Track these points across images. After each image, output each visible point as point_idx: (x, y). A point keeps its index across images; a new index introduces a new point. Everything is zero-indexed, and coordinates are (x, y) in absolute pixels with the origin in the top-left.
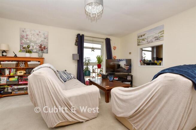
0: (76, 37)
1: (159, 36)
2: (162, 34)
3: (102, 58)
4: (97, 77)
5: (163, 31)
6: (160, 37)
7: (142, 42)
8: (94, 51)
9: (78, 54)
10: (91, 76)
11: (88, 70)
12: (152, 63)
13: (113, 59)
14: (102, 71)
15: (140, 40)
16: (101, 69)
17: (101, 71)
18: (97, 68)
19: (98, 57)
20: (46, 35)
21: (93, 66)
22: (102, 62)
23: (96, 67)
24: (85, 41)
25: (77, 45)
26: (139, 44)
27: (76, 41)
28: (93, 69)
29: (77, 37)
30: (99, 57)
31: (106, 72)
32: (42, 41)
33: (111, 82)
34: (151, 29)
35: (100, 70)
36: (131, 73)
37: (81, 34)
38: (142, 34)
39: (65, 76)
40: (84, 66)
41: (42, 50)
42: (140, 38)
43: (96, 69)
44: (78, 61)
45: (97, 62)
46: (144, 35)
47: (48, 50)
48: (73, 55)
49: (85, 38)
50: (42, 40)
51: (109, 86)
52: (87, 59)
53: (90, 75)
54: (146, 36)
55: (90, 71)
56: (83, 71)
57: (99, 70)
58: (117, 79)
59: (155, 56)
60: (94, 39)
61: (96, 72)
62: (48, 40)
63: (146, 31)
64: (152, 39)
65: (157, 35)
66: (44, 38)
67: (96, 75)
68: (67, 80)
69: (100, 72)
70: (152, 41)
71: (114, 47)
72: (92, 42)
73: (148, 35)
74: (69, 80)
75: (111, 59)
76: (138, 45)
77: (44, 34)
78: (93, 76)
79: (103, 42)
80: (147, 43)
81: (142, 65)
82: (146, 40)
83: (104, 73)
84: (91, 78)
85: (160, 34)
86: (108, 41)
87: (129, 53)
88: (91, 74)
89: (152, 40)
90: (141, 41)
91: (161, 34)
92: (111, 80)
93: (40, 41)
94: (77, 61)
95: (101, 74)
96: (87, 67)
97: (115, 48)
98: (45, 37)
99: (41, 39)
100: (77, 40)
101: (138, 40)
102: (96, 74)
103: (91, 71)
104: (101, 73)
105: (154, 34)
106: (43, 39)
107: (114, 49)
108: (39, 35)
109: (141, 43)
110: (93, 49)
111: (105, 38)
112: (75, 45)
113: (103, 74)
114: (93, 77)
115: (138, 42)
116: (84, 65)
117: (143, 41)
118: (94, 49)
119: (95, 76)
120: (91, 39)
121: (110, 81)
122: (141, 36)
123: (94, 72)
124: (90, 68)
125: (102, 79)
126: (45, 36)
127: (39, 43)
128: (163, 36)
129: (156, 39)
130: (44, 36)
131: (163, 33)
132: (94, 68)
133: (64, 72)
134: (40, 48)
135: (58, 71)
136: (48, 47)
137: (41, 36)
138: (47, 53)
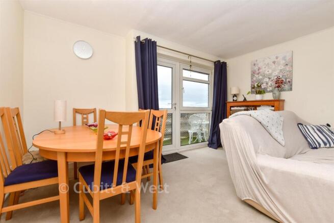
20: (287, 58)
32: (281, 71)
39: (317, 137)
41: (279, 87)
47: (291, 85)
50: (282, 68)
62: (292, 66)
66: (284, 64)
74: (330, 147)
77: (284, 58)
93: (278, 71)
98: (287, 63)
99: (280, 68)
108: (276, 63)
126: (285, 60)
127: (276, 76)
133: (320, 128)
134: (276, 83)
135: (302, 125)
136: (292, 80)
137: (279, 64)
138: (291, 89)
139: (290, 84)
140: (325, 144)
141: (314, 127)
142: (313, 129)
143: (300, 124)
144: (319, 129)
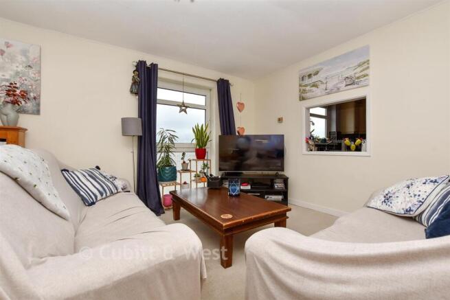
0: (135, 69)
1: (357, 75)
2: (363, 70)
3: (208, 131)
4: (194, 185)
5: (368, 61)
6: (358, 78)
7: (310, 91)
8: (185, 112)
9: (140, 119)
10: (178, 181)
11: (169, 166)
12: (331, 146)
13: (237, 134)
14: (209, 166)
15: (306, 86)
16: (205, 162)
17: (205, 166)
18: (195, 158)
19: (198, 130)
20: (31, 56)
21: (184, 154)
22: (208, 143)
23: (193, 155)
24: (159, 84)
25: (136, 94)
26: (304, 95)
27: (135, 83)
28: (184, 162)
29: (137, 70)
30: (200, 128)
31: (220, 170)
32: (17, 73)
33: (234, 199)
34: (336, 58)
35: (204, 164)
36: (283, 170)
37: (148, 64)
38: (311, 71)
39: (91, 187)
40: (158, 155)
41: (14, 103)
42: (307, 81)
43: (193, 163)
44: (140, 138)
45: (195, 142)
46: (316, 73)
47: (39, 105)
48: (124, 121)
49: (161, 74)
50: (19, 70)
51: (230, 216)
52: (167, 134)
53: (176, 180)
54: (321, 76)
55: (175, 168)
56: (156, 167)
57: (201, 163)
58: (249, 187)
59: (334, 129)
60: (187, 80)
61: (192, 169)
62: (39, 72)
63: (321, 64)
64: (337, 84)
65: (350, 73)
66: (25, 65)
67: (193, 178)
68: (99, 197)
69: (204, 169)
70: (338, 89)
71: (239, 103)
72: (180, 88)
73: (329, 74)
74: (107, 197)
75: (231, 134)
76: (302, 99)
77: (24, 53)
78: (183, 182)
79: (210, 90)
80: (324, 92)
81: (312, 150)
82: (322, 87)
83: (214, 171)
84: (178, 188)
85: (359, 69)
86: (224, 88)
87: (277, 120)
88: (178, 174)
89: (339, 86)
90: (308, 88)
91: (361, 69)
92: (234, 194)
93: (12, 73)
94: (136, 139)
95: (207, 176)
96: (168, 156)
97: (241, 106)
98: (30, 63)
99: (15, 69)
100: (136, 77)
101: (300, 85)
102: (193, 174)
103: (179, 168)
104: (205, 171)
105: (344, 69)
106: (20, 68)
107: (240, 110)
108: (5, 54)
109: (308, 95)
110: (183, 107)
111: (217, 79)
112: (132, 92)
113: (211, 175)
114: (185, 183)
115: (300, 90)
116: (158, 150)
117: (314, 89)
118: (187, 107)
119: (188, 182)
120: (179, 78)
121: (231, 195)
122: (310, 76)
123: (185, 170)
124: (176, 159)
125: (208, 190)
126: (27, 57)
127: (7, 80)
128: (367, 75)
129: (348, 83)
130: (24, 59)
131: (368, 68)
132: (186, 160)
133: (91, 172)
134: (8, 95)
135: (68, 171)
136: (39, 96)
137: (12, 59)
138: (38, 112)
139: (37, 101)
140: (102, 194)
141: (84, 173)
142: (85, 177)
143: (65, 170)
144: (90, 174)
